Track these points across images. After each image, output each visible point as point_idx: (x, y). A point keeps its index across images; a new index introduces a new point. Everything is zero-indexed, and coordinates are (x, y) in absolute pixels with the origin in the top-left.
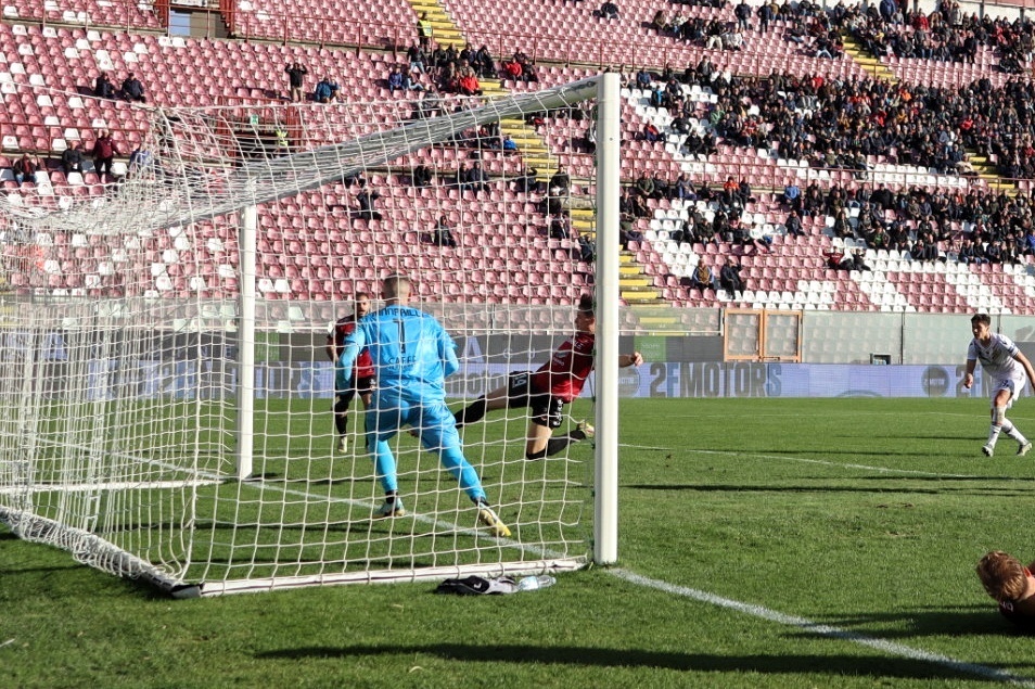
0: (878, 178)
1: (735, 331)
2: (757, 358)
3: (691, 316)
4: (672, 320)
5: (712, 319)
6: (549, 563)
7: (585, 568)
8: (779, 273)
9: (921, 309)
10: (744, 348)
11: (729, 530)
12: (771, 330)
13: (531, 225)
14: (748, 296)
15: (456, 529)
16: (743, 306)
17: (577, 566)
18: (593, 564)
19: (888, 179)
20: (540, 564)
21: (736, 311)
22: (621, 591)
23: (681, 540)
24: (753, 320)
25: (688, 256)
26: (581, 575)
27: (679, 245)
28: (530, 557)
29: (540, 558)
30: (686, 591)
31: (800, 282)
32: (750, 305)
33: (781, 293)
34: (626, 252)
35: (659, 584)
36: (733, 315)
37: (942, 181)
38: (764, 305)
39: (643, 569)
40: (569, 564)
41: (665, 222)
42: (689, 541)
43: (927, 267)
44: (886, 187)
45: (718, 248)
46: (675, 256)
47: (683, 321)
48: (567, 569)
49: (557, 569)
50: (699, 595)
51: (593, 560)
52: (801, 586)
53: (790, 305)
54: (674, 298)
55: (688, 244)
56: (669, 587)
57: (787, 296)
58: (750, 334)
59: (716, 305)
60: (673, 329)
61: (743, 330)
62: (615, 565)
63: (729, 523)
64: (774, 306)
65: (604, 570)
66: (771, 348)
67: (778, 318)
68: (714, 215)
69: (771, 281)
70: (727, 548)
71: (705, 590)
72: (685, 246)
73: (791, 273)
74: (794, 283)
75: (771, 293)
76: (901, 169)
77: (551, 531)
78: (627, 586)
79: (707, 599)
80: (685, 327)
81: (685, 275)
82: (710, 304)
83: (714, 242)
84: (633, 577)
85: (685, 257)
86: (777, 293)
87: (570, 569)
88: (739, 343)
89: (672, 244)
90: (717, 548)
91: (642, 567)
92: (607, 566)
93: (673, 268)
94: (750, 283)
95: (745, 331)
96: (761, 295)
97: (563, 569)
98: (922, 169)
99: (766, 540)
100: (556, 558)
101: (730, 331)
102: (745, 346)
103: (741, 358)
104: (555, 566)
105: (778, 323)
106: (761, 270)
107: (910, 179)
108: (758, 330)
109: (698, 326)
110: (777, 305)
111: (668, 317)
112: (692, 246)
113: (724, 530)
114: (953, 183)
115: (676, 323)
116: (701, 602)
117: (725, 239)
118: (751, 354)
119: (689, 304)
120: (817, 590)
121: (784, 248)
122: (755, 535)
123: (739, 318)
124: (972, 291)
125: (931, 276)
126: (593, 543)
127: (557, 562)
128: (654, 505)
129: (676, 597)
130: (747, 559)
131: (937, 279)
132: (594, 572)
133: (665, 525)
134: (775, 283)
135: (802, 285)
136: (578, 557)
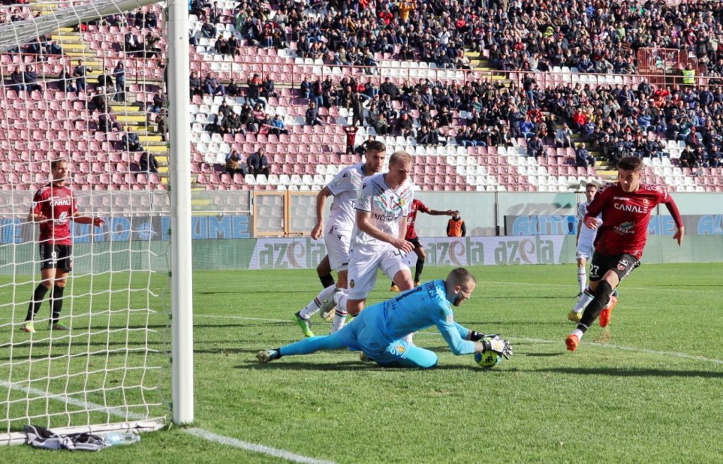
0: (384, 73)
1: (262, 211)
2: (283, 233)
3: (223, 198)
4: (206, 202)
5: (242, 200)
6: (133, 424)
7: (165, 428)
8: (299, 158)
9: (425, 188)
10: (270, 225)
11: (288, 390)
12: (294, 209)
13: (80, 120)
14: (272, 179)
15: (47, 395)
16: (268, 188)
17: (158, 426)
18: (173, 425)
19: (393, 73)
20: (124, 425)
21: (263, 192)
22: (201, 449)
23: (247, 400)
24: (277, 201)
25: (219, 145)
26: (162, 435)
27: (211, 135)
28: (115, 419)
29: (124, 420)
30: (260, 448)
31: (318, 166)
32: (275, 187)
33: (301, 176)
34: (164, 143)
35: (236, 442)
36: (260, 196)
37: (441, 74)
38: (287, 187)
39: (219, 428)
40: (151, 424)
41: (198, 115)
42: (253, 401)
43: (430, 151)
44: (391, 80)
45: (245, 137)
46: (207, 145)
47: (216, 202)
48: (149, 430)
49: (139, 429)
50: (273, 452)
51: (172, 421)
52: (365, 442)
53: (310, 187)
54: (208, 182)
55: (219, 135)
56: (245, 445)
57: (307, 178)
58: (275, 213)
59: (245, 188)
60: (207, 210)
61: (269, 209)
62: (192, 426)
63: (288, 384)
64: (296, 188)
65: (182, 430)
66: (294, 226)
67: (300, 199)
68: (241, 109)
69: (292, 166)
70: (290, 407)
71: (278, 447)
72: (216, 137)
73: (310, 159)
74: (313, 167)
75: (293, 176)
76: (404, 64)
77: (133, 396)
78: (205, 445)
79: (280, 456)
80: (218, 208)
81: (217, 162)
82: (239, 187)
83: (241, 132)
84: (210, 436)
85: (216, 145)
86: (298, 176)
87: (152, 430)
88: (265, 220)
89: (205, 135)
90: (280, 408)
91: (217, 426)
92: (185, 426)
93: (206, 155)
94: (274, 168)
95: (271, 210)
96: (284, 178)
97: (145, 429)
98: (423, 64)
99: (324, 399)
100: (139, 420)
101: (258, 210)
102: (271, 224)
103: (267, 234)
104: (138, 427)
105: (300, 203)
106: (283, 156)
107: (412, 73)
108: (283, 209)
109: (229, 207)
110: (299, 187)
111: (203, 199)
112: (222, 136)
113: (284, 390)
114: (452, 76)
115: (209, 205)
116: (276, 458)
117: (250, 129)
118: (277, 230)
119: (221, 188)
120: (380, 445)
121: (303, 136)
122: (313, 394)
123: (265, 200)
124: (469, 171)
125: (434, 159)
126: (171, 405)
127: (140, 423)
128: (217, 368)
129: (252, 455)
130: (310, 418)
131: (439, 161)
132: (174, 432)
133: (231, 387)
134: (296, 167)
135: (319, 169)
136: (159, 418)
